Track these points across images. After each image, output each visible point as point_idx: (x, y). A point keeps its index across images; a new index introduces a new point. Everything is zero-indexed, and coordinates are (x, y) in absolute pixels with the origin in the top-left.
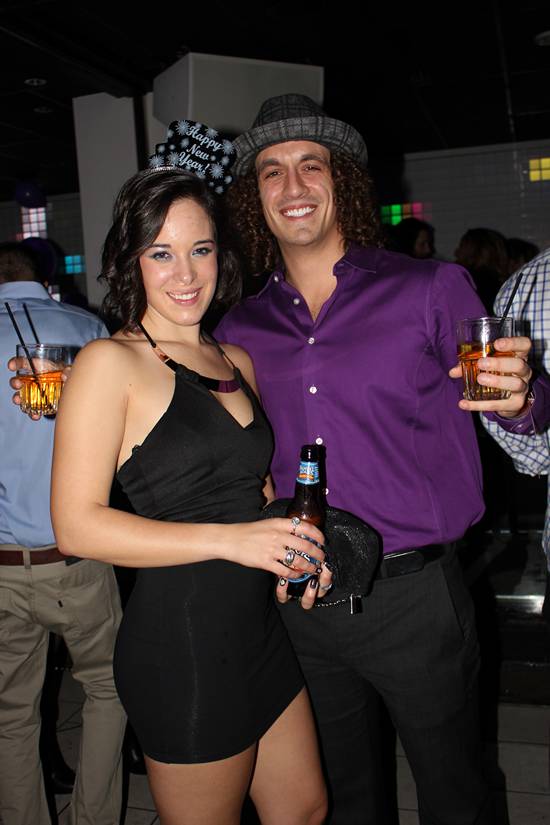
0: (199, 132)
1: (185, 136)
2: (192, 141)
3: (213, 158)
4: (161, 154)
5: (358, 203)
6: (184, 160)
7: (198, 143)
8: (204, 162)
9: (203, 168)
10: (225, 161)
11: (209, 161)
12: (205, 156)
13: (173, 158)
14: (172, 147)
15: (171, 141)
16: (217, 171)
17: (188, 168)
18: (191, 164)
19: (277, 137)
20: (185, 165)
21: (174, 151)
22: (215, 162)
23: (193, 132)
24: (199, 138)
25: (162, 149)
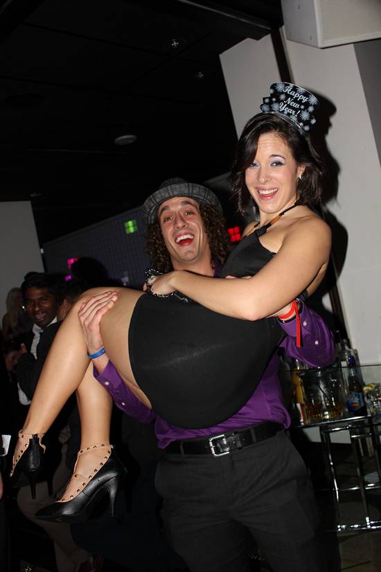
0: (292, 90)
1: (282, 93)
2: (288, 96)
3: (302, 107)
4: (267, 104)
5: (218, 231)
6: (283, 108)
7: (292, 97)
8: (296, 110)
9: (296, 113)
10: (311, 109)
11: (300, 109)
12: (297, 106)
13: (275, 106)
14: (274, 100)
15: (272, 96)
16: (305, 116)
17: (286, 113)
18: (287, 111)
19: (167, 195)
20: (284, 111)
21: (276, 102)
22: (304, 110)
23: (288, 90)
24: (293, 93)
25: (267, 101)
